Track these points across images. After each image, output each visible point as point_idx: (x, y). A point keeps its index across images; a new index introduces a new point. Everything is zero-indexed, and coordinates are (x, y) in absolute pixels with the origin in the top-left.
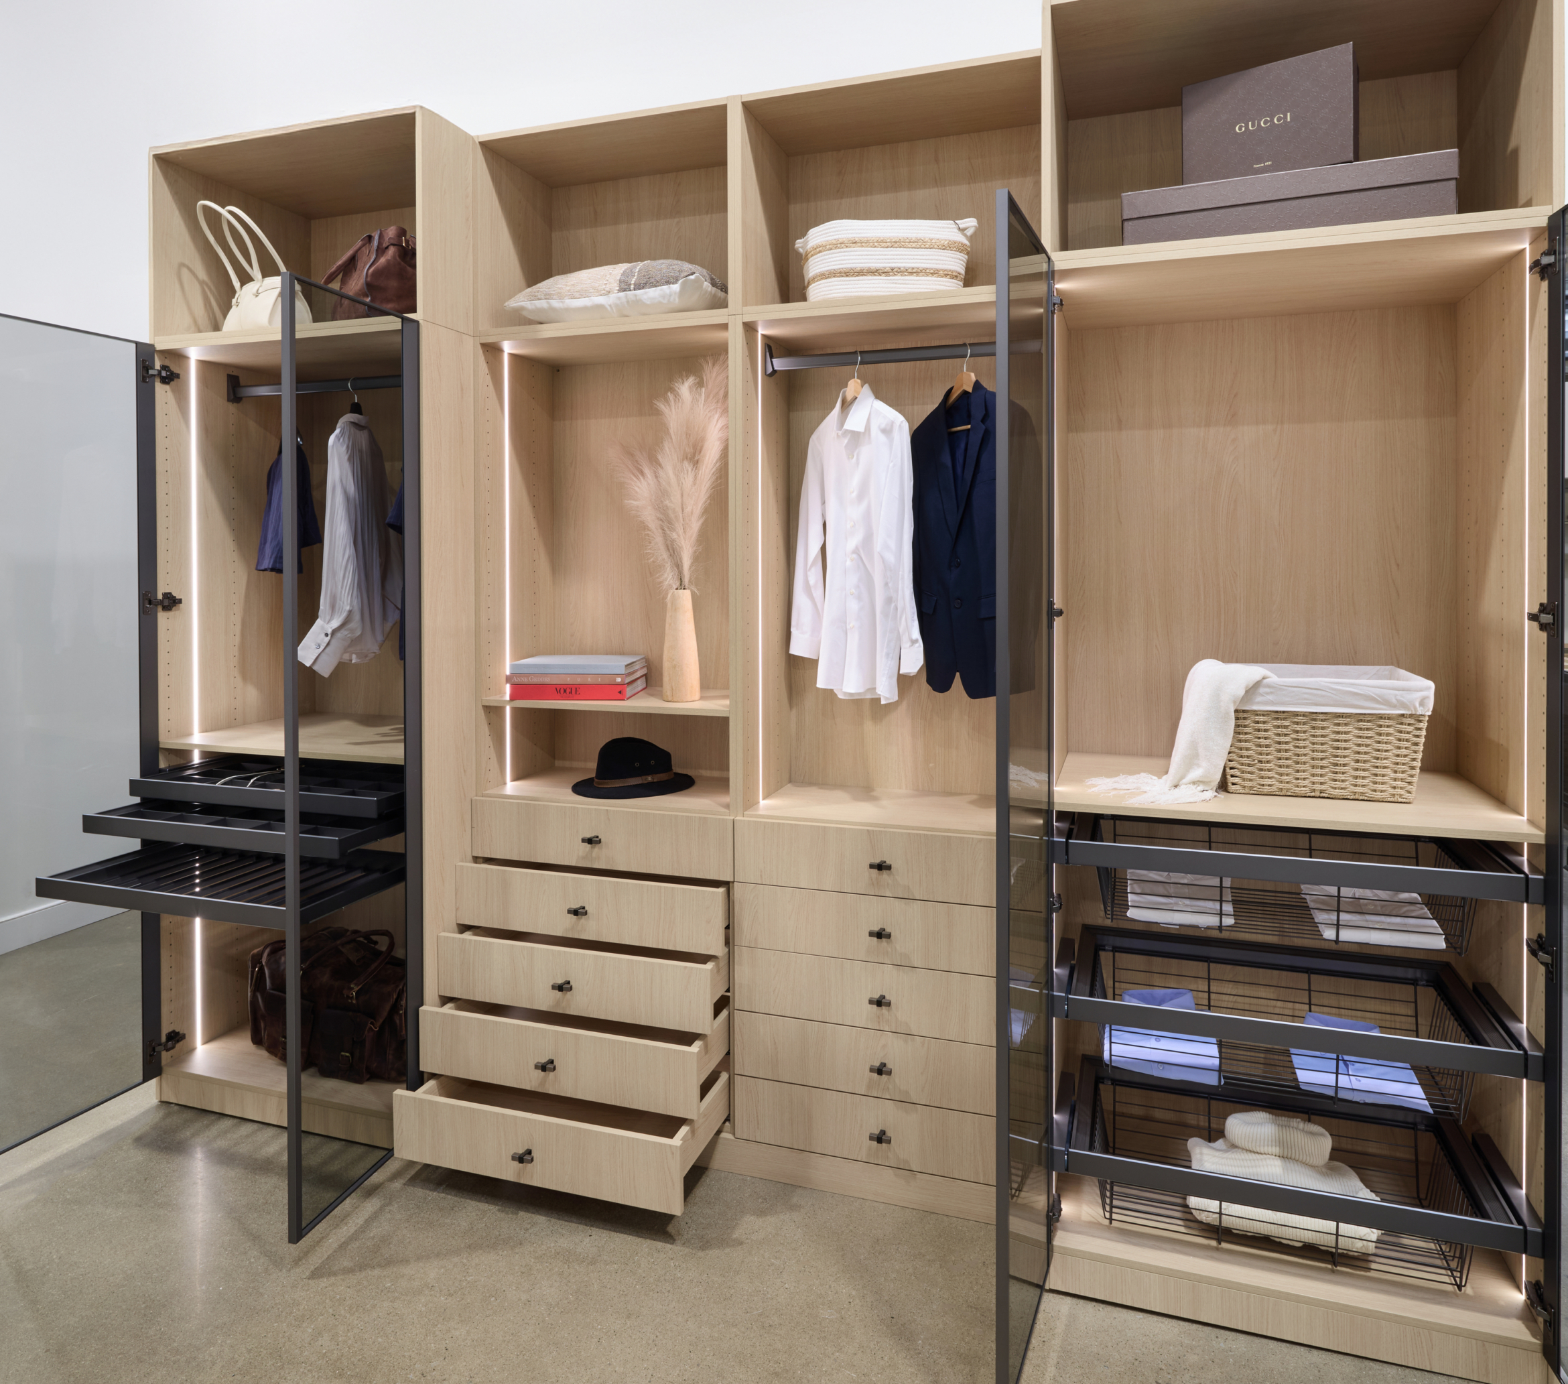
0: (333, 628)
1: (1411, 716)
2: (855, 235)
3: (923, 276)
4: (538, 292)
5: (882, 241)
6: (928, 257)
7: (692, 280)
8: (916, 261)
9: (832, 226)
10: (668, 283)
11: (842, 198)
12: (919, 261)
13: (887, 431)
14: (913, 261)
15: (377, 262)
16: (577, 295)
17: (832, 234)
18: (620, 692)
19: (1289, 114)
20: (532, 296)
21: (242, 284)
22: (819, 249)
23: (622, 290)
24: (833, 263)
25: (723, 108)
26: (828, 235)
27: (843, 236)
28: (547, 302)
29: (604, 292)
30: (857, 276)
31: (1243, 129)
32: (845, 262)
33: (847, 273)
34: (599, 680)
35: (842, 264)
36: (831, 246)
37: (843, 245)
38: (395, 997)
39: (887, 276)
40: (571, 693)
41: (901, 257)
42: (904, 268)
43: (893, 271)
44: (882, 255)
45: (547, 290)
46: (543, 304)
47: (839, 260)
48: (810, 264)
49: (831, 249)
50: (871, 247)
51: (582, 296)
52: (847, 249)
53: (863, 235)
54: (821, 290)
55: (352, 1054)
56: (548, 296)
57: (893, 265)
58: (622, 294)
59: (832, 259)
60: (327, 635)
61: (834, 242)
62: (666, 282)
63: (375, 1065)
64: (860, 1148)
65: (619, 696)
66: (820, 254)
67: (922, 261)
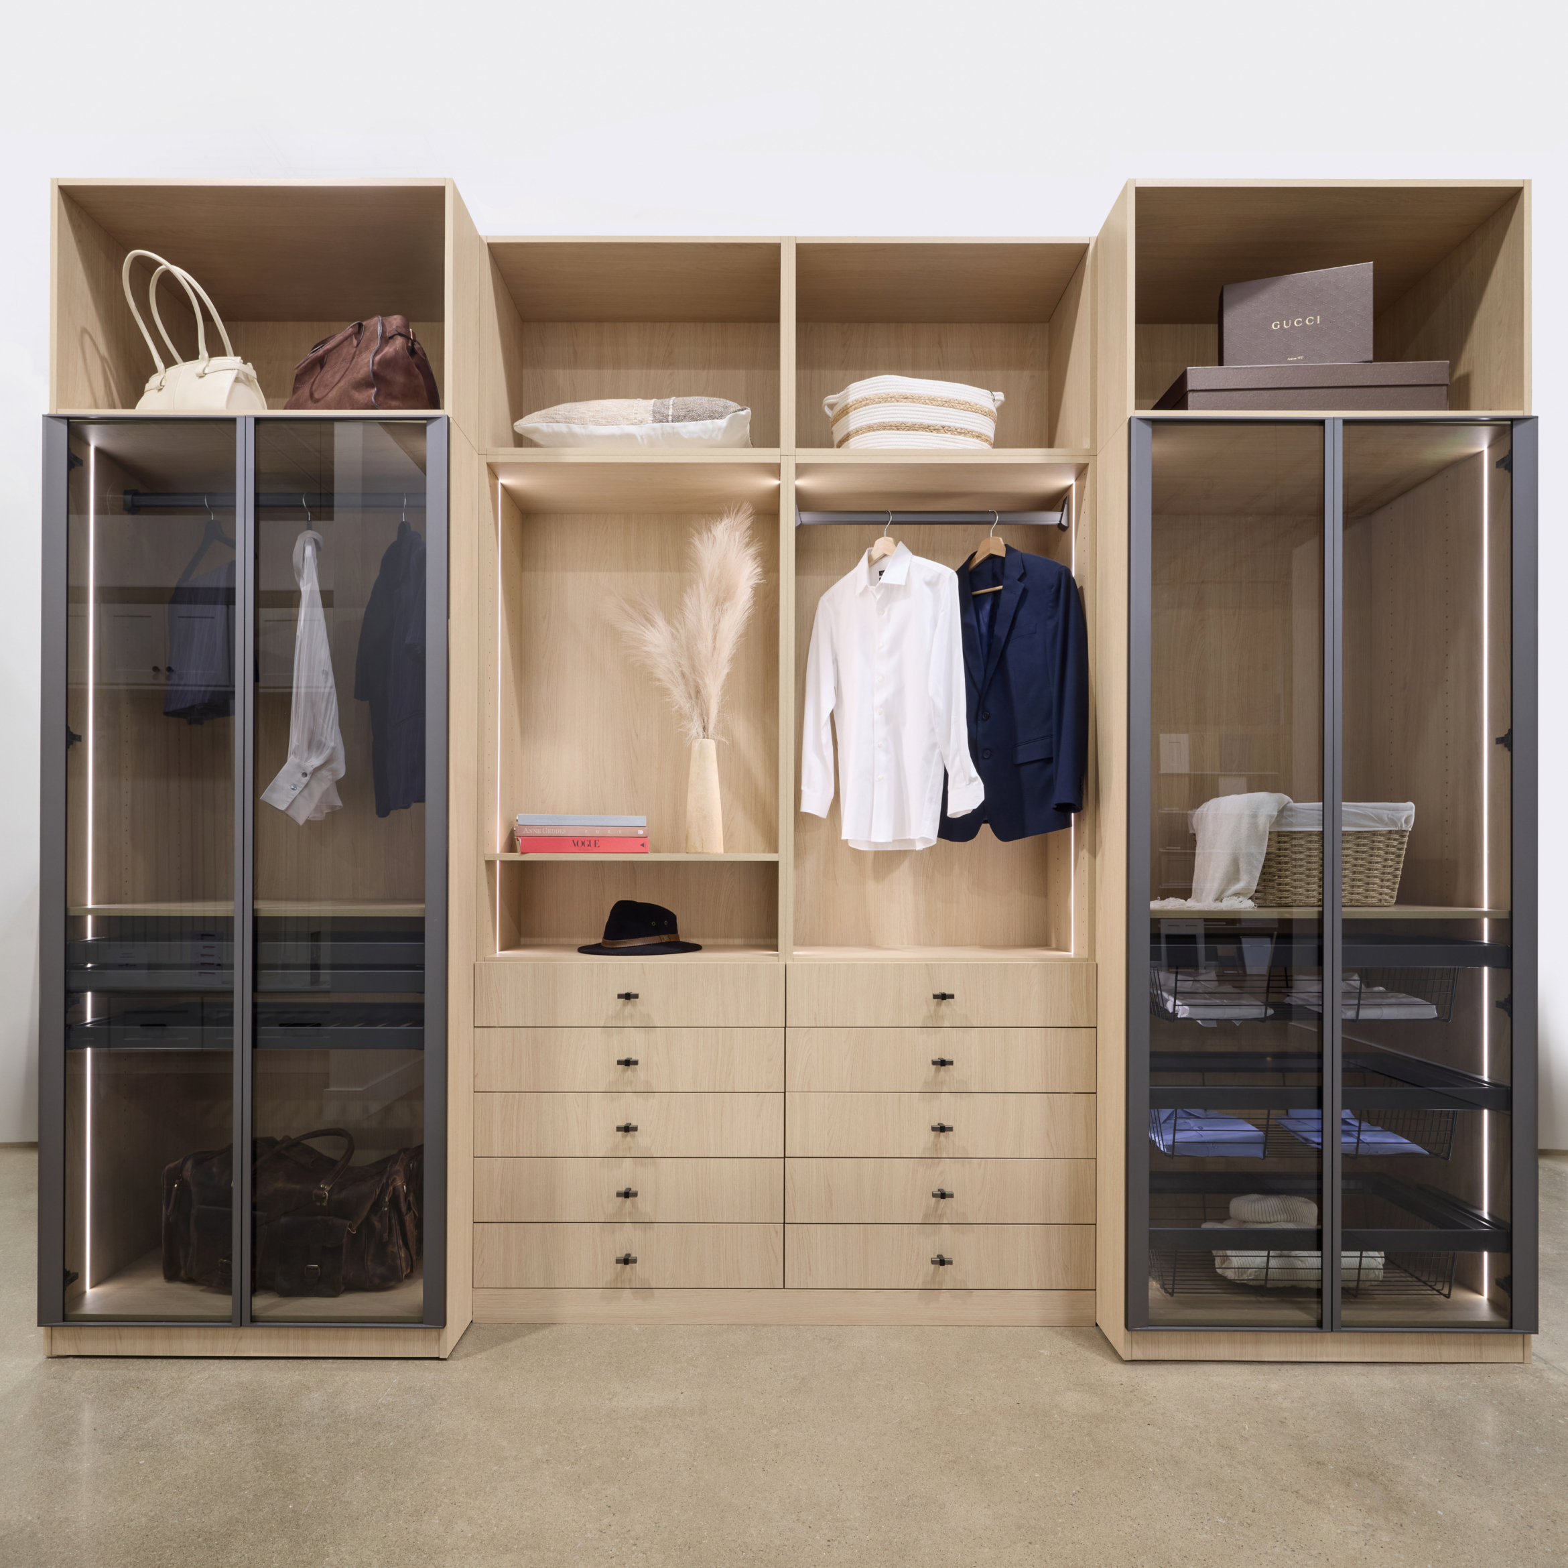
0: (315, 767)
1: (1396, 832)
2: (906, 391)
3: (970, 437)
4: (556, 414)
5: (933, 399)
6: (974, 420)
7: (742, 416)
8: (964, 422)
9: (881, 380)
10: (712, 417)
11: (846, 369)
12: (967, 422)
13: (932, 584)
14: (961, 422)
15: (382, 351)
16: (604, 422)
17: (880, 388)
18: (643, 845)
19: (1319, 317)
20: (550, 418)
21: (167, 366)
22: (864, 402)
23: (656, 420)
24: (882, 416)
25: (777, 247)
26: (876, 389)
27: (893, 390)
28: (568, 426)
29: (636, 421)
30: (908, 430)
31: (1279, 326)
32: (896, 415)
33: (898, 427)
34: (620, 832)
35: (893, 418)
36: (880, 400)
37: (893, 399)
38: (378, 1193)
39: (937, 433)
40: (589, 845)
41: (951, 416)
42: (954, 427)
43: (944, 429)
44: (933, 412)
45: (567, 414)
46: (562, 428)
47: (889, 414)
48: (851, 417)
49: (880, 402)
50: (923, 403)
51: (609, 423)
52: (898, 404)
53: (914, 392)
54: (868, 442)
55: (321, 1266)
56: (568, 420)
57: (944, 423)
58: (657, 425)
59: (881, 413)
60: (305, 775)
61: (884, 396)
62: (709, 417)
63: (352, 1273)
64: (917, 1277)
65: (642, 849)
66: (867, 407)
67: (969, 423)
